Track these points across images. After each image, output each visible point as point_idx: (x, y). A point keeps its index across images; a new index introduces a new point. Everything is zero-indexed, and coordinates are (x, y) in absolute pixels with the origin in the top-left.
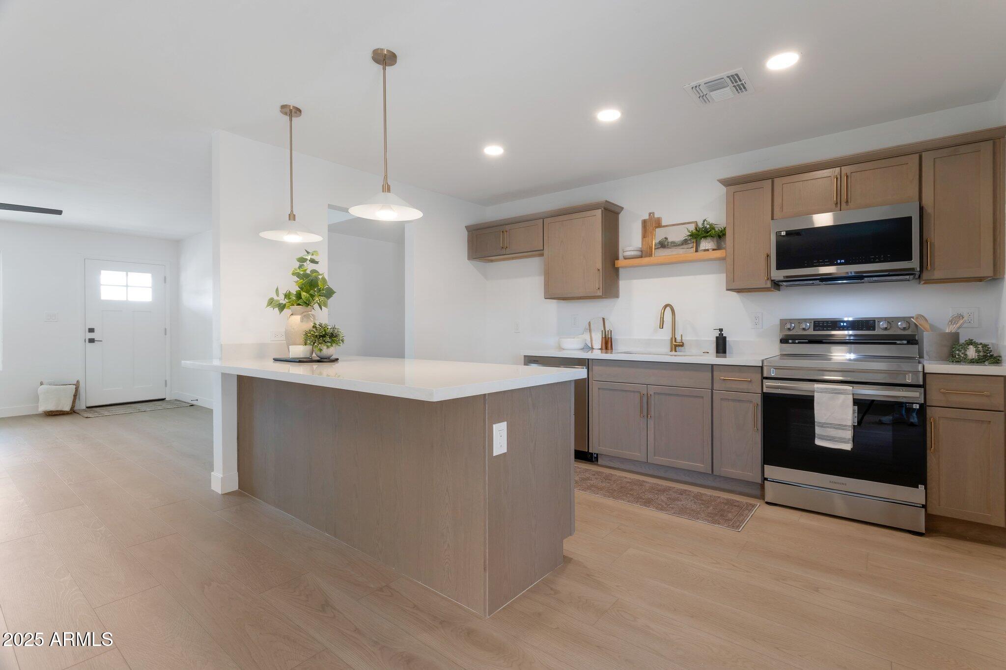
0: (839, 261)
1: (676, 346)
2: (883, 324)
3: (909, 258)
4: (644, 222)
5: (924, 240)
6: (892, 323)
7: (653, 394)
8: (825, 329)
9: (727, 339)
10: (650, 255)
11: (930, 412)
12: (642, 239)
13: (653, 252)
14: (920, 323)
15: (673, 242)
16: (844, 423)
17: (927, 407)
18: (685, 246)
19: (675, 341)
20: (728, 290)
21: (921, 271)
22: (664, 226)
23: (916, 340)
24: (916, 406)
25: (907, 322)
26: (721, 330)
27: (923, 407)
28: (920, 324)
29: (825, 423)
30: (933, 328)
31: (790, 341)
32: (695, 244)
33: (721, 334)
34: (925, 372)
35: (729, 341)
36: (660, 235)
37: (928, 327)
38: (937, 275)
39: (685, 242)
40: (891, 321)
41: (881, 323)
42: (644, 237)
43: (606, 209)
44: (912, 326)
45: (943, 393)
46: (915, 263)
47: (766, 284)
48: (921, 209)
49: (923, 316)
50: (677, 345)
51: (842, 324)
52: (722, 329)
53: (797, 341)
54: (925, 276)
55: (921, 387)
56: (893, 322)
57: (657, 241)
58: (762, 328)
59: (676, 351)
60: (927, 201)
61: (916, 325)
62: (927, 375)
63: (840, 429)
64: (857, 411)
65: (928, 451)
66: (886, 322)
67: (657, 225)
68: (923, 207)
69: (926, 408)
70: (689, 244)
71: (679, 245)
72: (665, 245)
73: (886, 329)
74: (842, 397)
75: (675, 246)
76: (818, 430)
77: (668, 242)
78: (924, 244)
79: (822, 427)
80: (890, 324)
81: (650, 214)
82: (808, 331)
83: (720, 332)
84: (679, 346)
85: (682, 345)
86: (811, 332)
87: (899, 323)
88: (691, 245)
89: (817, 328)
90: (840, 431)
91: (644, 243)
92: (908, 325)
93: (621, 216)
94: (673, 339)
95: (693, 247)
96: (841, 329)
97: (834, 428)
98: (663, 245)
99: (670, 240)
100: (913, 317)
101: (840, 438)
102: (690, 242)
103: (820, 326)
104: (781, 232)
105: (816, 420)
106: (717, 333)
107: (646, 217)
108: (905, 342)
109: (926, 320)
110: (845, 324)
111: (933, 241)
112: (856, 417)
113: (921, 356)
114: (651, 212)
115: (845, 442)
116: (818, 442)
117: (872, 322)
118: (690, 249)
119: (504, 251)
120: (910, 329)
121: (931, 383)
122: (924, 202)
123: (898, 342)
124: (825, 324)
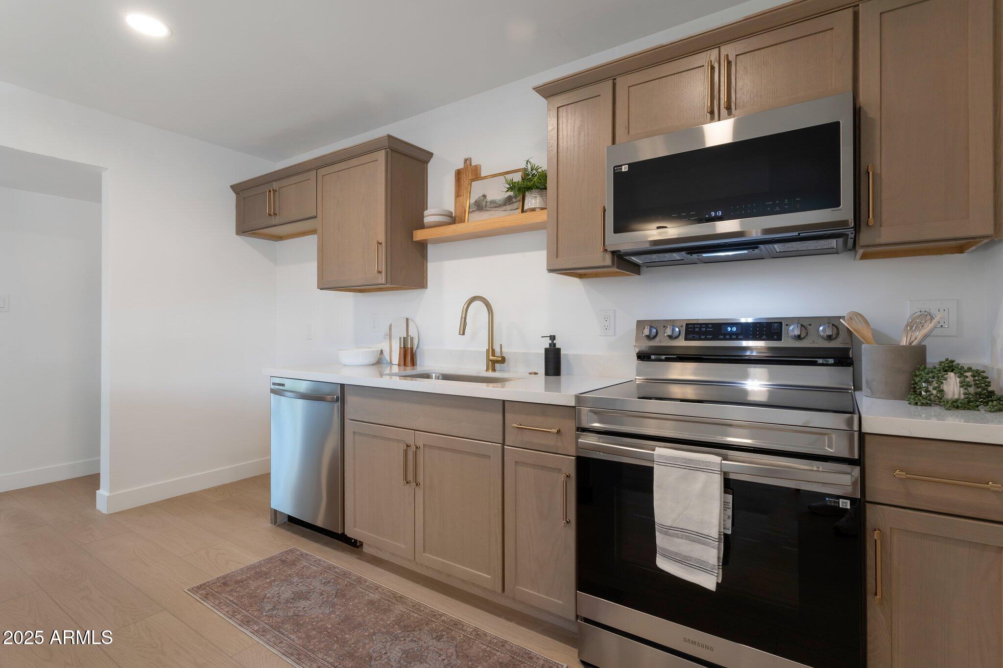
0: (713, 214)
1: (494, 362)
2: (794, 330)
3: (834, 202)
4: (459, 173)
5: (863, 169)
6: (809, 327)
7: (422, 446)
8: (703, 337)
9: (562, 353)
10: (462, 221)
11: (874, 516)
12: (456, 199)
13: (467, 217)
14: (855, 326)
15: (493, 202)
16: (705, 532)
17: (868, 505)
18: (508, 207)
19: (493, 355)
20: (551, 271)
21: (857, 228)
22: (485, 178)
23: (850, 358)
24: (845, 504)
25: (833, 325)
26: (553, 338)
27: (859, 504)
28: (855, 331)
29: (671, 528)
30: (878, 337)
31: (653, 357)
32: (521, 203)
33: (553, 345)
34: (863, 430)
35: (566, 355)
36: (477, 190)
37: (868, 334)
38: (886, 235)
39: (509, 201)
40: (806, 324)
41: (791, 328)
42: (457, 197)
43: (393, 151)
44: (843, 334)
45: (900, 479)
46: (844, 212)
47: (604, 260)
48: (857, 112)
49: (860, 315)
50: (496, 360)
51: (729, 329)
52: (554, 336)
53: (663, 357)
54: (865, 237)
55: (855, 465)
56: (810, 325)
57: (473, 201)
58: (615, 335)
59: (494, 370)
60: (868, 97)
61: (850, 332)
62: (867, 438)
63: (698, 542)
64: (731, 505)
65: (869, 598)
66: (799, 325)
67: (474, 177)
68: (860, 108)
69: (865, 506)
70: (513, 203)
71: (500, 206)
72: (482, 207)
73: (799, 337)
74: (702, 476)
75: (496, 207)
76: (661, 540)
77: (487, 202)
78: (862, 179)
79: (666, 534)
80: (806, 329)
81: (466, 160)
82: (677, 340)
83: (550, 342)
84: (498, 362)
85: (503, 360)
86: (682, 343)
87: (821, 328)
88: (515, 205)
89: (691, 336)
90: (698, 546)
91: (458, 205)
92: (835, 331)
93: (431, 166)
94: (491, 351)
95: (518, 208)
96: (728, 337)
97: (688, 538)
98: (480, 206)
99: (489, 198)
100: (843, 318)
101: (698, 560)
102: (514, 200)
103: (697, 333)
104: (621, 166)
105: (656, 520)
106: (546, 343)
107: (461, 165)
108: (831, 361)
109: (866, 322)
110: (734, 329)
111: (879, 172)
112: (729, 517)
113: (857, 387)
114: (467, 157)
115: (705, 571)
116: (662, 564)
117: (776, 325)
118: (516, 211)
119: (274, 221)
120: (840, 339)
121: (875, 456)
122: (862, 99)
123: (820, 361)
124: (704, 329)
